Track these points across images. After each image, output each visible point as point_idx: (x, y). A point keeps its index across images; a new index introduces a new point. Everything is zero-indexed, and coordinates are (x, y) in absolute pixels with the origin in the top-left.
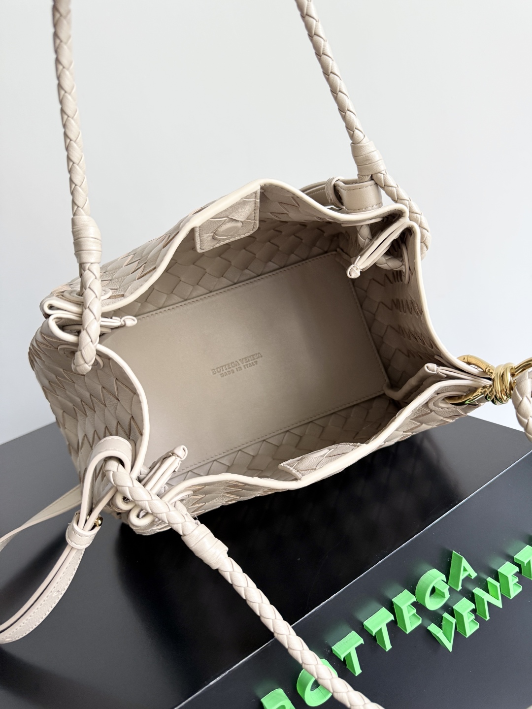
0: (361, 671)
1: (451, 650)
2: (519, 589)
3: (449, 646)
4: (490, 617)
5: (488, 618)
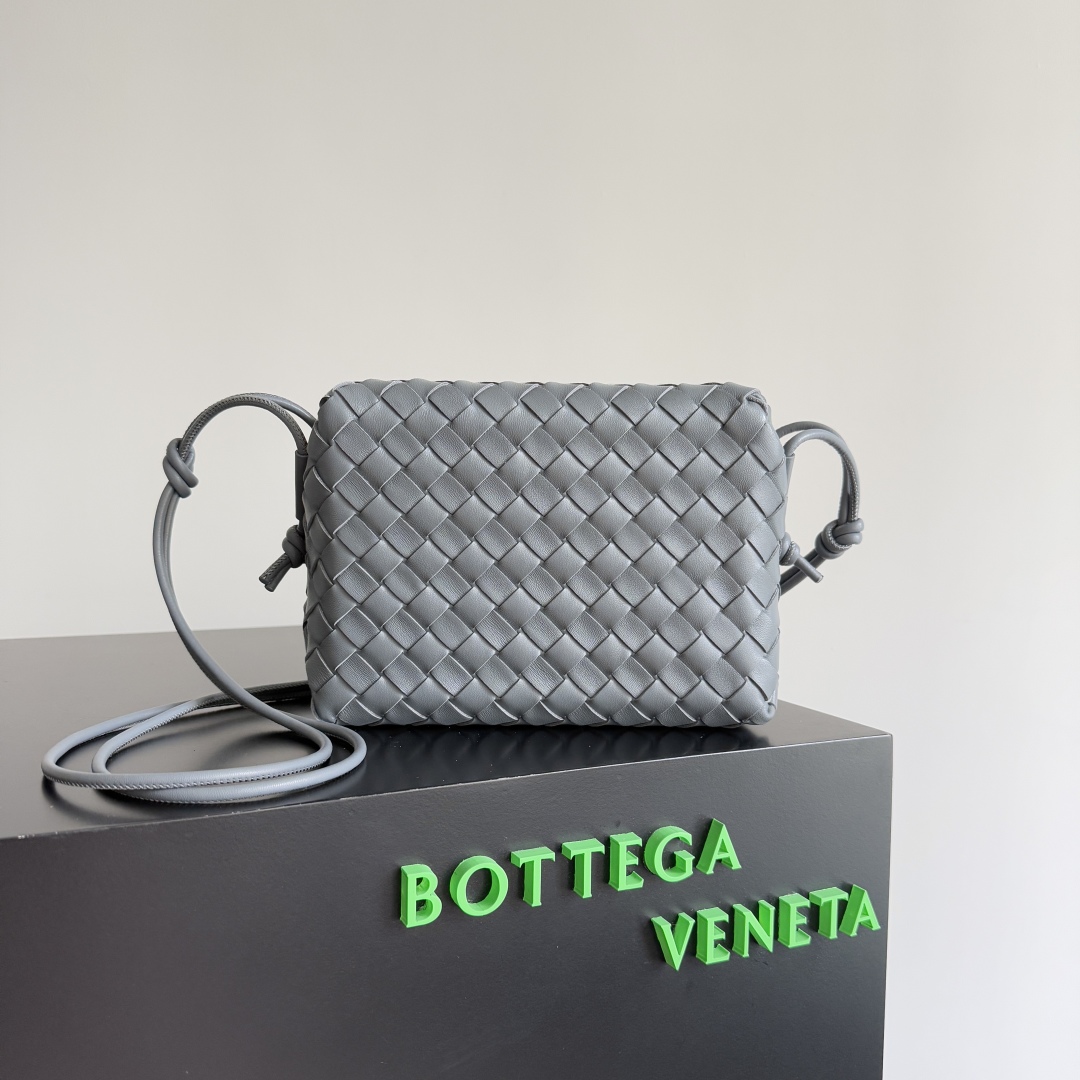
0: (540, 903)
1: (677, 968)
2: (806, 941)
3: (677, 957)
4: (749, 953)
5: (746, 954)
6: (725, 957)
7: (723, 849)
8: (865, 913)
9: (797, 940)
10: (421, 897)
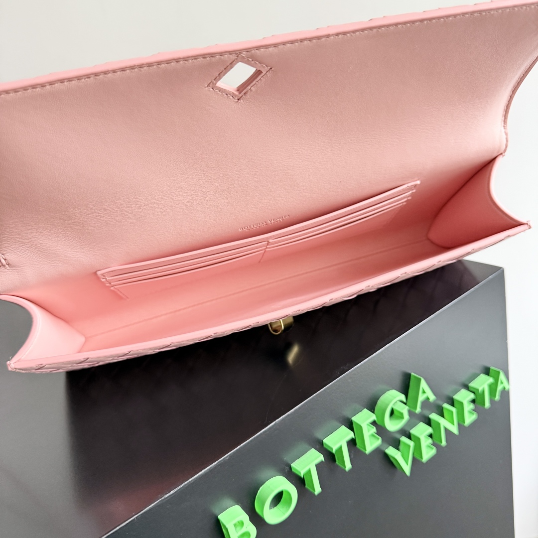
0: (320, 489)
1: (409, 475)
3: (407, 468)
4: (447, 441)
5: (444, 443)
6: (433, 452)
7: (424, 392)
8: (502, 383)
9: (470, 418)
10: (240, 533)
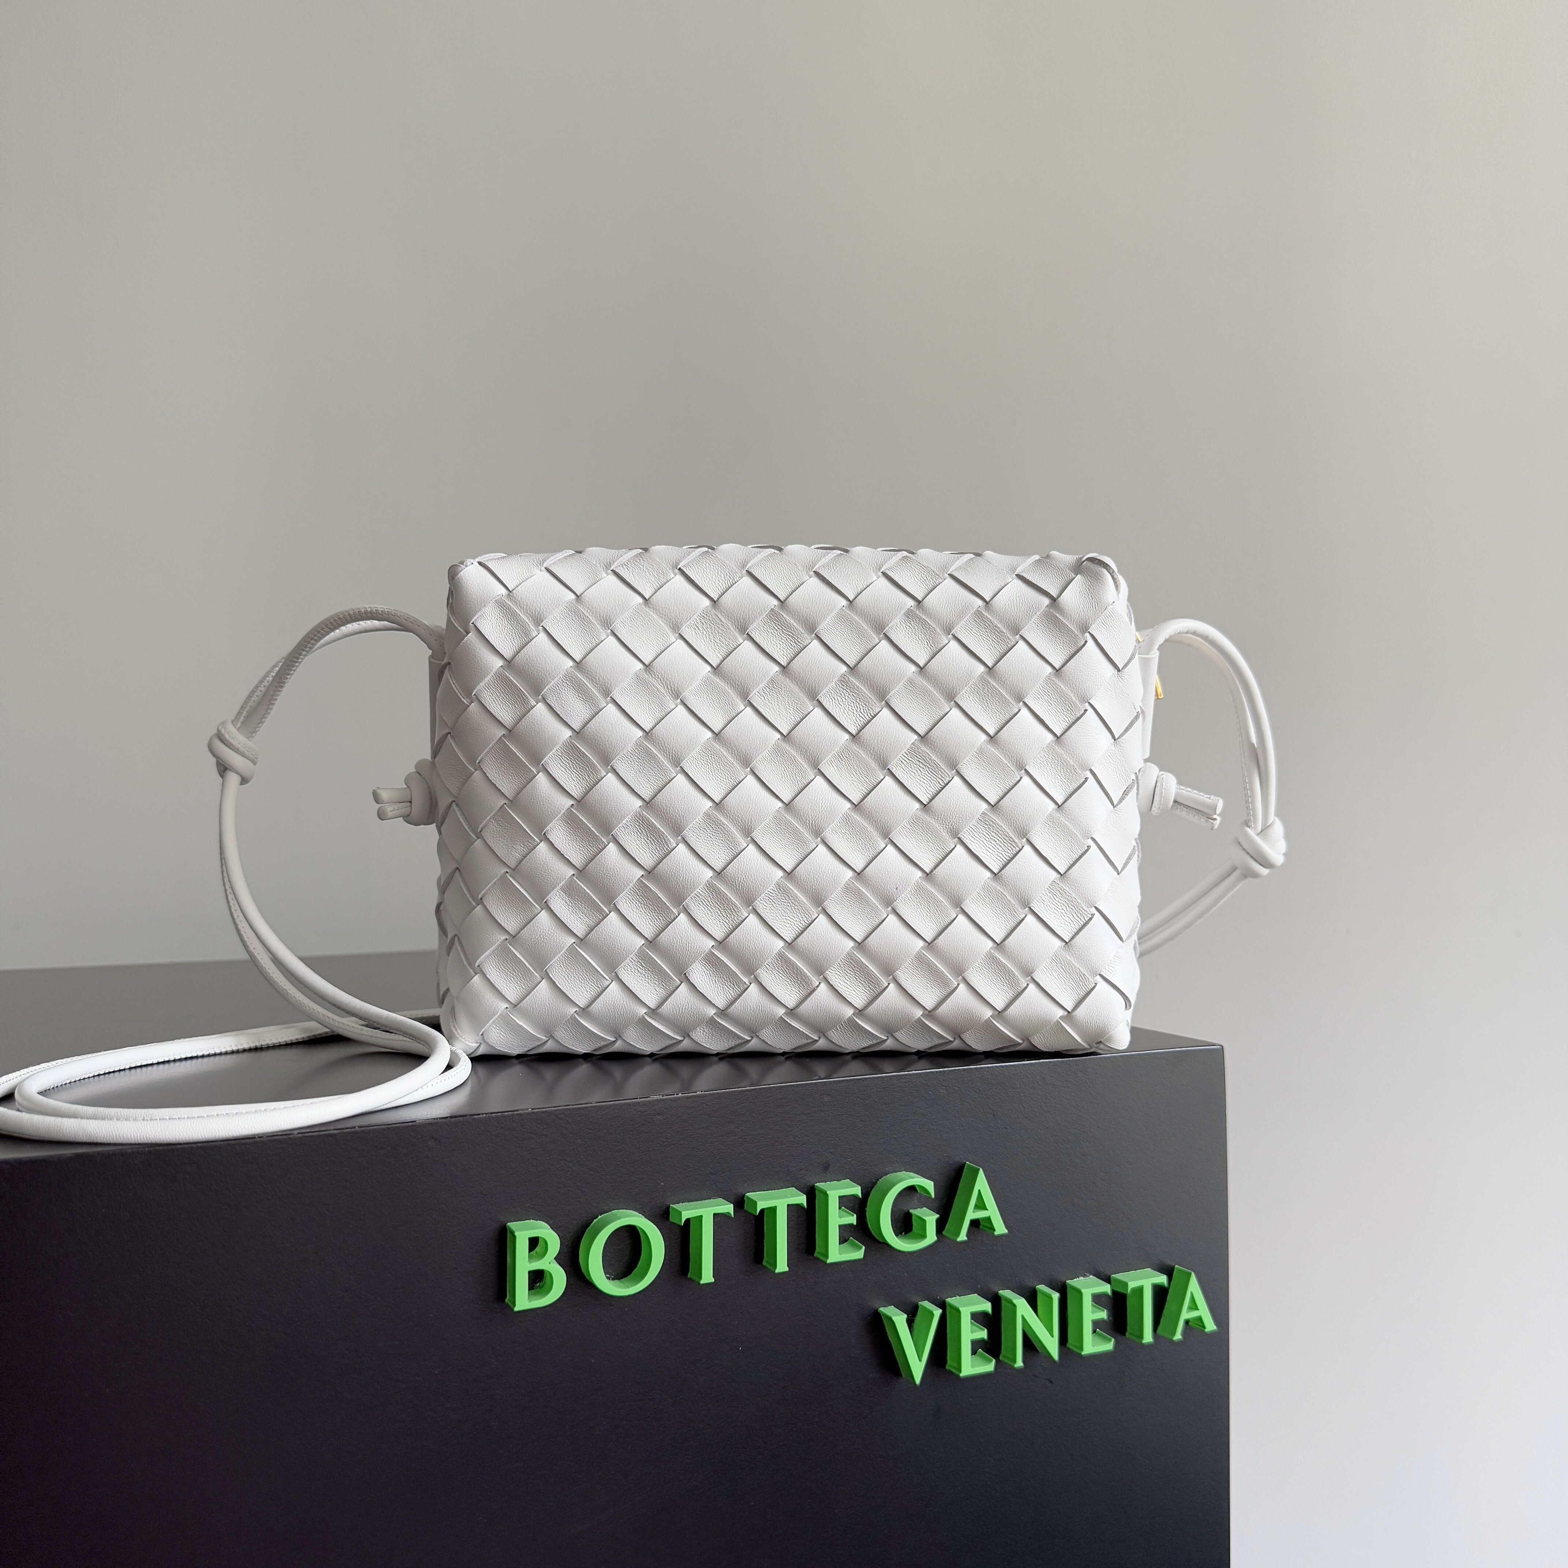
0: (713, 1280)
1: (918, 1380)
2: (1108, 1346)
3: (917, 1367)
4: (1024, 1362)
5: (1019, 1363)
6: (989, 1367)
7: (981, 1205)
8: (1194, 1306)
9: (1094, 1344)
10: (537, 1265)
